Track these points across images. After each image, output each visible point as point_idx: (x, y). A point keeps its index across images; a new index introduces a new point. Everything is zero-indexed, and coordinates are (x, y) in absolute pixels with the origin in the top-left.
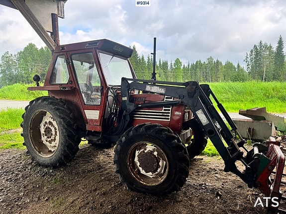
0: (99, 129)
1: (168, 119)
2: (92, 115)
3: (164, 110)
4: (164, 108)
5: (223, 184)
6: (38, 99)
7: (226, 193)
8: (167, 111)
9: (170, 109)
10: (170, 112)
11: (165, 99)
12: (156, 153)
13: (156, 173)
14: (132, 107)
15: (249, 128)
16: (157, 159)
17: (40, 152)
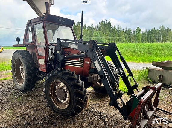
0: (45, 70)
1: (82, 66)
2: (42, 62)
3: (80, 60)
4: (80, 59)
5: (115, 114)
6: (16, 52)
7: (112, 121)
8: (81, 61)
9: (83, 59)
10: (83, 61)
11: (80, 53)
12: (65, 88)
13: (66, 101)
14: (61, 58)
15: (160, 75)
16: (65, 92)
17: (18, 82)
